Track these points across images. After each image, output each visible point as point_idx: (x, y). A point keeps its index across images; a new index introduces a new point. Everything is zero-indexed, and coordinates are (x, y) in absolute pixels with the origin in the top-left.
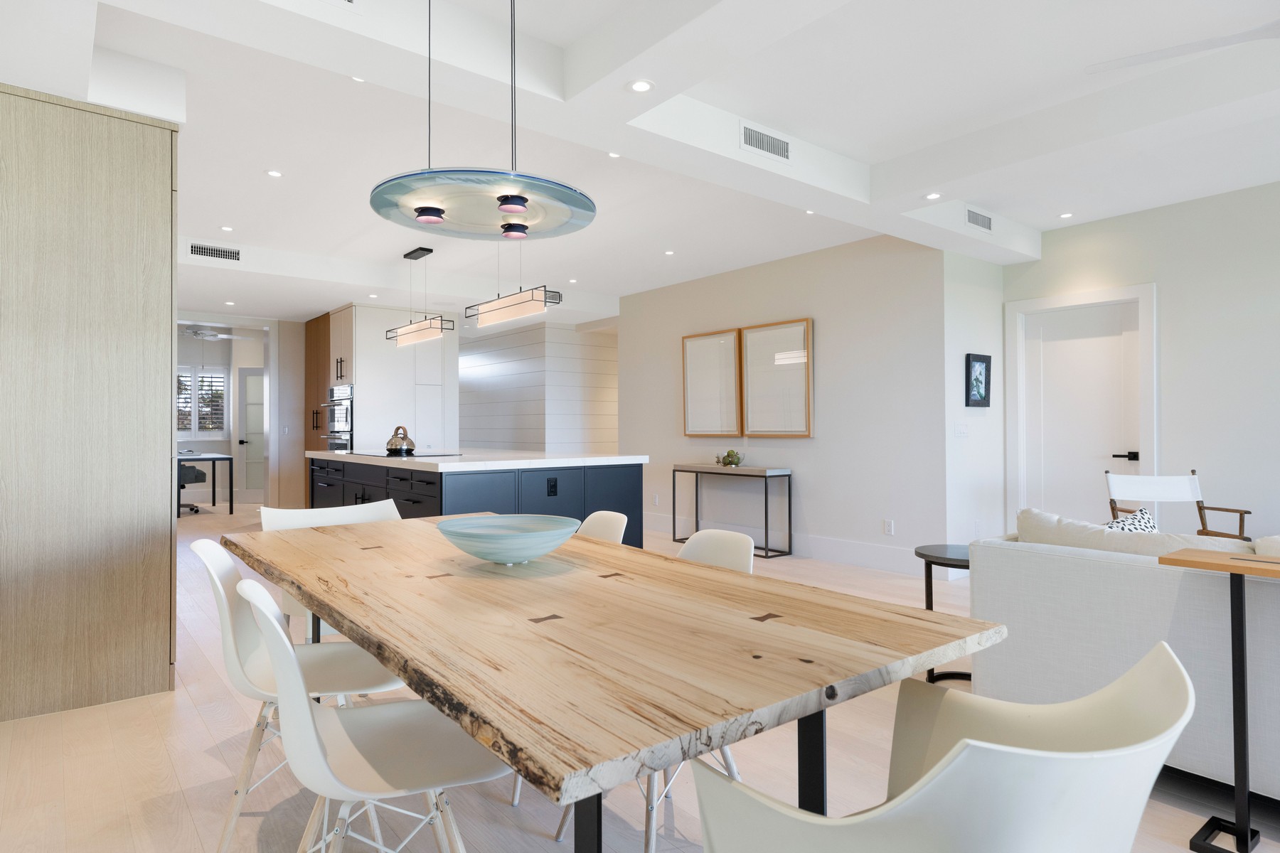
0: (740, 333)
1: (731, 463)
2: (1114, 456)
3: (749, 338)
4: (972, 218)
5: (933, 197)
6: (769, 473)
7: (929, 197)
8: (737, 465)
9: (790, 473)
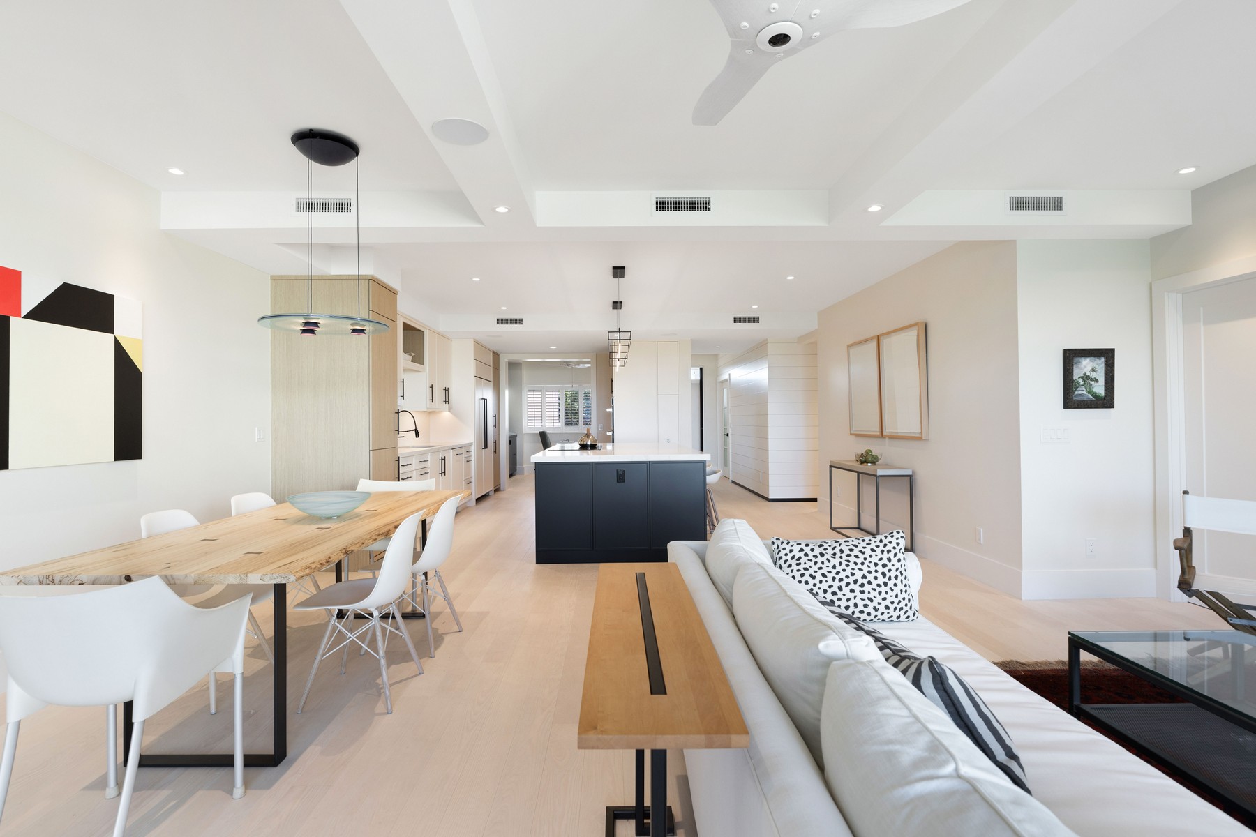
0: (878, 338)
1: (866, 462)
3: (885, 343)
4: (1019, 204)
5: (875, 208)
6: (880, 472)
7: (870, 210)
8: (873, 463)
9: (911, 474)
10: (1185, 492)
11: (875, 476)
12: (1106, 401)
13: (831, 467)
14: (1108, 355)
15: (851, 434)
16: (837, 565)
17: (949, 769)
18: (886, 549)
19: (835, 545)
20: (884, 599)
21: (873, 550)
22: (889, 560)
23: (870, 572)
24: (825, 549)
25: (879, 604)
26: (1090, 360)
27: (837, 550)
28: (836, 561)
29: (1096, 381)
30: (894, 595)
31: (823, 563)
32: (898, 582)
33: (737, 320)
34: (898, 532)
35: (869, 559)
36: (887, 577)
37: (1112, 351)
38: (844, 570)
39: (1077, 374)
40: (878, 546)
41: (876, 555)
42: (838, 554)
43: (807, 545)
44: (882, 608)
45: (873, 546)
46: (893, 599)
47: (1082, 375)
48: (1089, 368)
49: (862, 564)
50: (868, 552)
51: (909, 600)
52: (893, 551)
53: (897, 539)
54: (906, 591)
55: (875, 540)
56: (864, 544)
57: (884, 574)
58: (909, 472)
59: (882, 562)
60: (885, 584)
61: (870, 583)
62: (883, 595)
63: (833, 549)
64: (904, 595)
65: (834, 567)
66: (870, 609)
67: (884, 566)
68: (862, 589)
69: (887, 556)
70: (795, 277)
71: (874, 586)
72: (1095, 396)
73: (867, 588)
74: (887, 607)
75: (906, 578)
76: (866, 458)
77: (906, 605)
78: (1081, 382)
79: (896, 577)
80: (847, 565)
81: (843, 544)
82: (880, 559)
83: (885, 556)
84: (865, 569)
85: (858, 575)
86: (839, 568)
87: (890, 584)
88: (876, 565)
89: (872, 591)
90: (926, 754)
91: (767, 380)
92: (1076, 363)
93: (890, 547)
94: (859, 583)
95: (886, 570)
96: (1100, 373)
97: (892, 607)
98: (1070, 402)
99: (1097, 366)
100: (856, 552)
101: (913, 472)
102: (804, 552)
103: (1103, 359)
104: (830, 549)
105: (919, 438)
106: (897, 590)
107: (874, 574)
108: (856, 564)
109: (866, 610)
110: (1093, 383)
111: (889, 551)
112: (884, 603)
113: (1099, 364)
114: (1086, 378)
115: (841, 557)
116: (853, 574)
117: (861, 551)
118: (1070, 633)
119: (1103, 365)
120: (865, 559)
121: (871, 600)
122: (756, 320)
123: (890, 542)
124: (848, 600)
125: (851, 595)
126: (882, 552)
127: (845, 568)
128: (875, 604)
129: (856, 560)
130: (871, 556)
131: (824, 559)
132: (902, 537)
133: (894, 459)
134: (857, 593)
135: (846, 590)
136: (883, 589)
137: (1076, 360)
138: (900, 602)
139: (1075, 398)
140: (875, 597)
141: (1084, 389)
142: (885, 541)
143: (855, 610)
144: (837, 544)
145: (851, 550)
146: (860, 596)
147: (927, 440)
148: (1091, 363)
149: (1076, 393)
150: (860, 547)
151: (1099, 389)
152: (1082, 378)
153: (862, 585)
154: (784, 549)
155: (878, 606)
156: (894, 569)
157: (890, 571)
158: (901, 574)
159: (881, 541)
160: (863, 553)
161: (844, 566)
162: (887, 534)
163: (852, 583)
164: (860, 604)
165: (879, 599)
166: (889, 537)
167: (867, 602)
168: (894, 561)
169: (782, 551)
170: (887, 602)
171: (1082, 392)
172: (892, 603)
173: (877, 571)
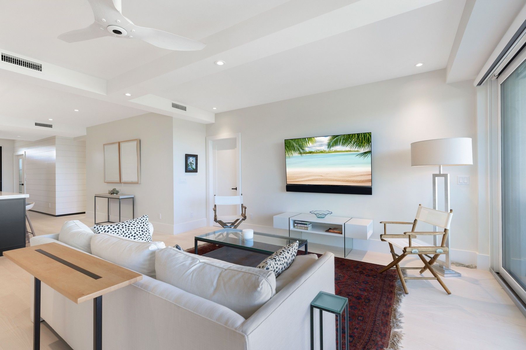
0: (119, 143)
1: (113, 193)
2: (232, 189)
3: (122, 145)
4: (175, 106)
5: (128, 95)
6: (121, 197)
7: (126, 94)
8: (117, 194)
9: (133, 197)
10: (215, 195)
11: (119, 199)
12: (195, 171)
13: (95, 197)
14: (196, 156)
15: (105, 182)
16: (125, 231)
17: (198, 262)
18: (142, 222)
19: (122, 224)
21: (138, 223)
22: (144, 225)
23: (137, 231)
24: (119, 226)
26: (192, 158)
27: (124, 226)
28: (124, 230)
29: (193, 164)
30: (146, 237)
31: (119, 231)
32: (147, 233)
33: (36, 124)
34: (146, 215)
35: (136, 226)
36: (143, 231)
38: (127, 232)
39: (188, 162)
40: (139, 221)
41: (139, 225)
42: (125, 227)
43: (111, 226)
45: (137, 221)
46: (146, 239)
47: (190, 162)
48: (192, 160)
49: (134, 229)
50: (136, 224)
51: (151, 238)
52: (145, 222)
53: (146, 218)
54: (150, 235)
55: (138, 219)
56: (134, 221)
57: (142, 231)
58: (133, 196)
59: (141, 227)
61: (137, 235)
62: (142, 238)
63: (122, 225)
64: (149, 237)
65: (123, 232)
67: (142, 228)
68: (134, 238)
69: (143, 224)
70: (79, 110)
71: (139, 236)
72: (193, 169)
75: (149, 231)
76: (114, 192)
77: (150, 240)
79: (146, 231)
80: (129, 230)
81: (126, 223)
82: (141, 226)
83: (142, 224)
84: (135, 230)
85: (133, 233)
86: (125, 232)
87: (144, 234)
88: (139, 228)
89: (138, 238)
90: (192, 261)
91: (55, 157)
92: (188, 159)
93: (143, 221)
94: (133, 236)
95: (143, 229)
96: (194, 162)
98: (187, 170)
100: (132, 225)
101: (134, 196)
102: (110, 229)
104: (121, 226)
105: (137, 183)
106: (147, 235)
107: (139, 231)
108: (132, 229)
110: (192, 165)
111: (143, 222)
113: (194, 159)
114: (191, 163)
115: (126, 228)
116: (131, 233)
117: (133, 224)
118: (195, 237)
120: (135, 227)
122: (50, 126)
123: (144, 219)
126: (141, 223)
127: (128, 231)
129: (132, 228)
130: (137, 225)
131: (119, 230)
132: (147, 217)
133: (125, 191)
136: (142, 236)
137: (189, 157)
142: (142, 219)
144: (124, 223)
145: (129, 224)
147: (140, 184)
149: (188, 167)
150: (133, 223)
151: (194, 167)
152: (190, 163)
153: (135, 236)
154: (101, 229)
156: (145, 228)
157: (144, 229)
158: (148, 230)
159: (140, 219)
160: (134, 225)
161: (127, 231)
162: (142, 217)
163: (131, 236)
166: (143, 217)
168: (145, 225)
169: (100, 230)
171: (190, 167)
173: (139, 230)
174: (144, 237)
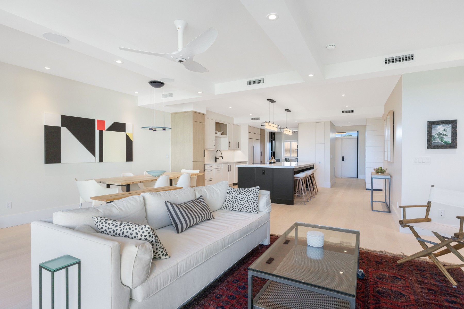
4: (390, 61)
9: (389, 178)
12: (452, 145)
14: (453, 123)
20: (246, 205)
23: (244, 197)
25: (244, 206)
26: (442, 126)
29: (446, 135)
36: (248, 199)
37: (456, 121)
39: (434, 133)
44: (245, 208)
46: (249, 206)
47: (437, 133)
48: (442, 130)
57: (247, 198)
60: (247, 201)
61: (243, 200)
62: (246, 204)
66: (241, 208)
68: (241, 202)
72: (446, 143)
73: (242, 201)
74: (246, 208)
77: (253, 208)
78: (437, 136)
79: (251, 200)
85: (241, 197)
87: (249, 201)
88: (246, 195)
89: (243, 203)
92: (433, 128)
94: (240, 200)
96: (449, 131)
97: (248, 208)
98: (431, 145)
99: (447, 129)
103: (451, 125)
109: (240, 208)
110: (444, 136)
112: (245, 206)
113: (449, 128)
114: (439, 134)
119: (451, 128)
121: (242, 205)
124: (236, 204)
125: (237, 203)
128: (243, 206)
134: (239, 203)
135: (236, 202)
136: (246, 202)
137: (433, 126)
138: (250, 207)
139: (433, 144)
140: (243, 204)
141: (438, 139)
143: (238, 207)
144: (241, 189)
146: (240, 203)
147: (393, 163)
148: (443, 127)
149: (434, 141)
151: (448, 139)
153: (241, 201)
155: (244, 207)
157: (250, 197)
164: (239, 206)
165: (244, 205)
167: (241, 205)
170: (246, 206)
171: (438, 141)
172: (248, 207)
173: (246, 197)
174: (248, 204)
